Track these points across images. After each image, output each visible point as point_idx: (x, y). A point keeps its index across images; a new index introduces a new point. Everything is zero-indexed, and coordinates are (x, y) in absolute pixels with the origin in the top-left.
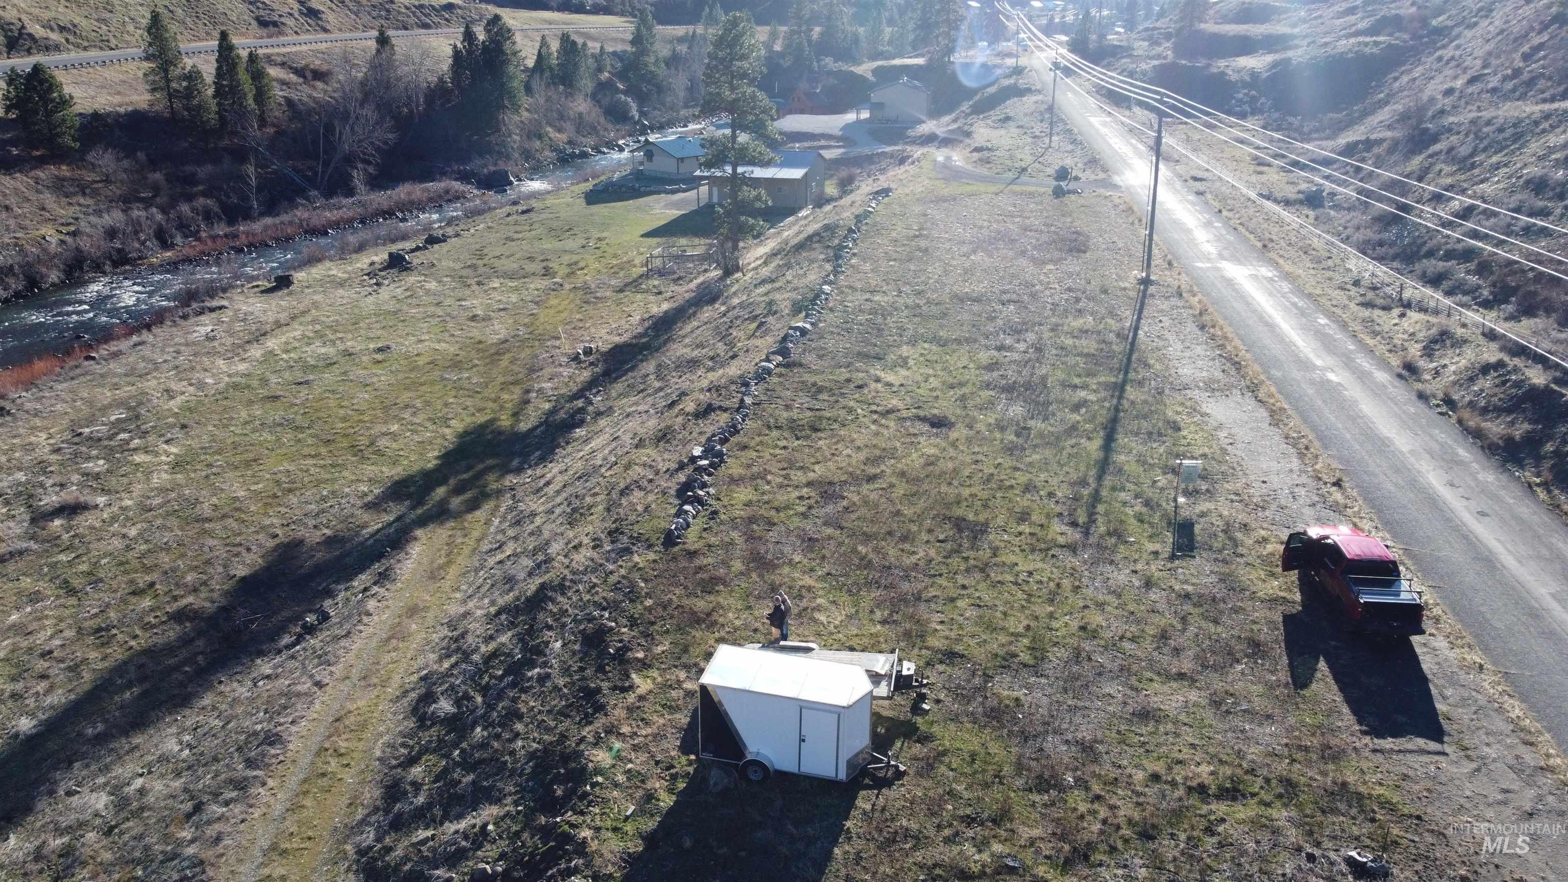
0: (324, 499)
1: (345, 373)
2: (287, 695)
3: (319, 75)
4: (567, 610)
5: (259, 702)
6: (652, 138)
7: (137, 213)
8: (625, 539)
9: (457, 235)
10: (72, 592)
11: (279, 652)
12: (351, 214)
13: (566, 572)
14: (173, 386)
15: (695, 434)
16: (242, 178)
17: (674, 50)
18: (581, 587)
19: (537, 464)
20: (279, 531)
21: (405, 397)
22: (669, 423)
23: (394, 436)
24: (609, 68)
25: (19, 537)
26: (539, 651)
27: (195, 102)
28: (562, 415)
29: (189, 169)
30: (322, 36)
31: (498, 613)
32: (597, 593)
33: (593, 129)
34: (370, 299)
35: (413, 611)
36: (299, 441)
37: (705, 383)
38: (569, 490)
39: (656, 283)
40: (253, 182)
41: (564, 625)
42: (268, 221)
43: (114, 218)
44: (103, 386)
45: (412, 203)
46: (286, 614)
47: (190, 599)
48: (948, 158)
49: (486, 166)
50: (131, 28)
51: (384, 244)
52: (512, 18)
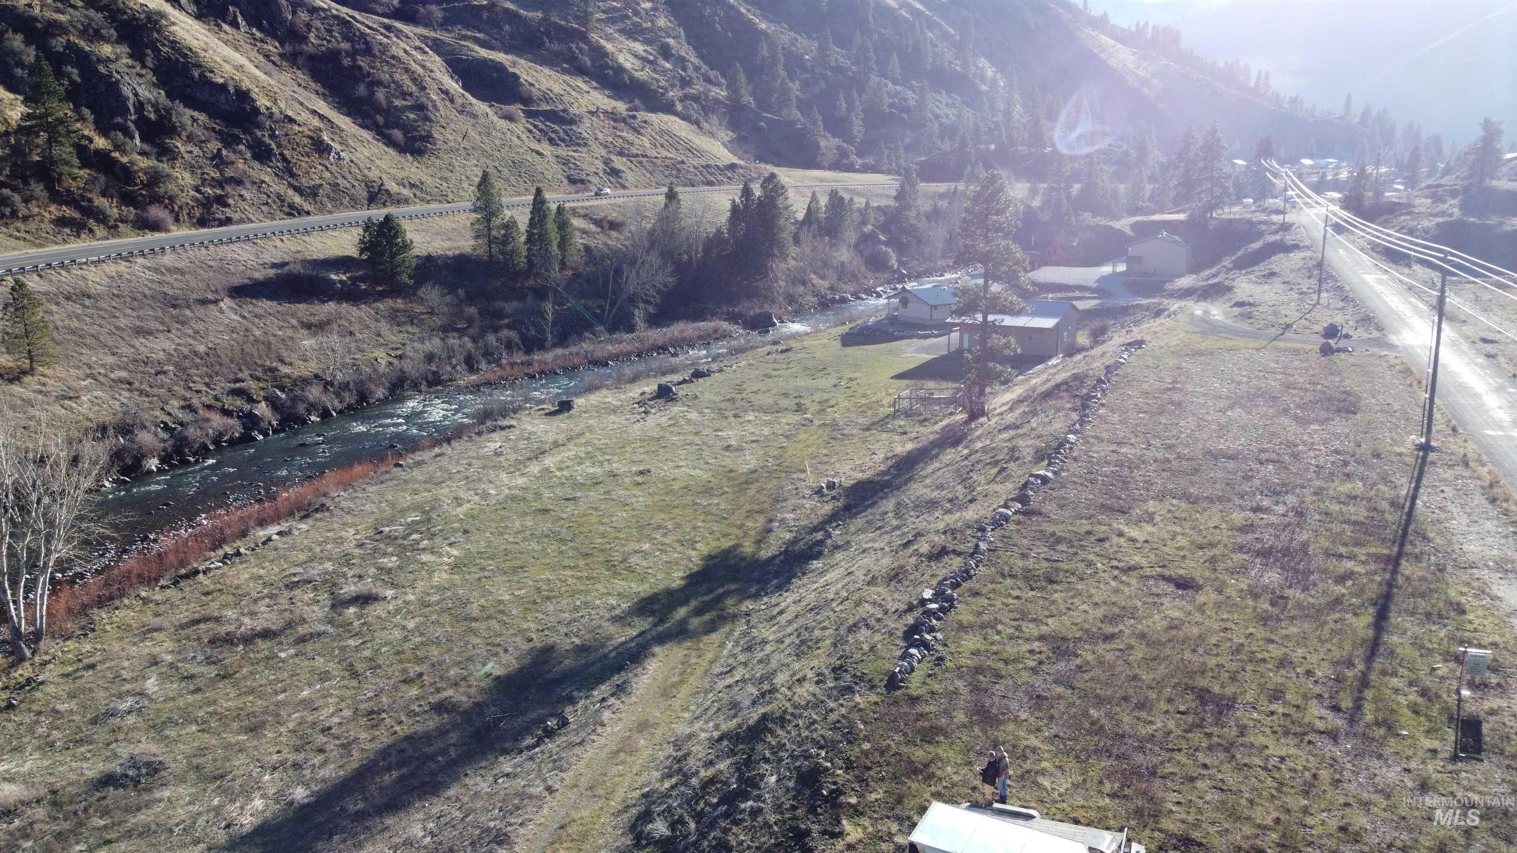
0: (577, 609)
1: (608, 492)
2: (522, 795)
3: (614, 226)
4: (784, 745)
5: (497, 798)
6: (909, 286)
7: (453, 341)
8: (848, 677)
9: (721, 371)
10: (355, 675)
11: (521, 752)
12: (629, 348)
13: (788, 705)
14: (462, 494)
15: (926, 577)
16: (542, 314)
17: (935, 205)
18: (800, 722)
19: (772, 592)
20: (534, 636)
21: (659, 518)
22: (903, 562)
23: (645, 554)
24: (872, 221)
25: (320, 621)
26: (753, 783)
27: (509, 247)
28: (801, 545)
29: (499, 304)
30: (621, 192)
31: (720, 739)
32: (816, 730)
33: (854, 277)
34: (638, 426)
35: (643, 726)
36: (562, 552)
37: (941, 525)
38: (801, 621)
39: (902, 423)
40: (550, 317)
41: (780, 760)
42: (559, 351)
43: (434, 344)
44: (404, 490)
45: (683, 339)
46: (533, 715)
47: (450, 692)
48: (1206, 312)
49: (752, 308)
50: (465, 185)
51: (655, 376)
52: (787, 176)
